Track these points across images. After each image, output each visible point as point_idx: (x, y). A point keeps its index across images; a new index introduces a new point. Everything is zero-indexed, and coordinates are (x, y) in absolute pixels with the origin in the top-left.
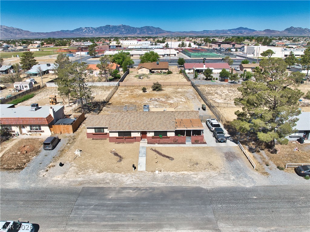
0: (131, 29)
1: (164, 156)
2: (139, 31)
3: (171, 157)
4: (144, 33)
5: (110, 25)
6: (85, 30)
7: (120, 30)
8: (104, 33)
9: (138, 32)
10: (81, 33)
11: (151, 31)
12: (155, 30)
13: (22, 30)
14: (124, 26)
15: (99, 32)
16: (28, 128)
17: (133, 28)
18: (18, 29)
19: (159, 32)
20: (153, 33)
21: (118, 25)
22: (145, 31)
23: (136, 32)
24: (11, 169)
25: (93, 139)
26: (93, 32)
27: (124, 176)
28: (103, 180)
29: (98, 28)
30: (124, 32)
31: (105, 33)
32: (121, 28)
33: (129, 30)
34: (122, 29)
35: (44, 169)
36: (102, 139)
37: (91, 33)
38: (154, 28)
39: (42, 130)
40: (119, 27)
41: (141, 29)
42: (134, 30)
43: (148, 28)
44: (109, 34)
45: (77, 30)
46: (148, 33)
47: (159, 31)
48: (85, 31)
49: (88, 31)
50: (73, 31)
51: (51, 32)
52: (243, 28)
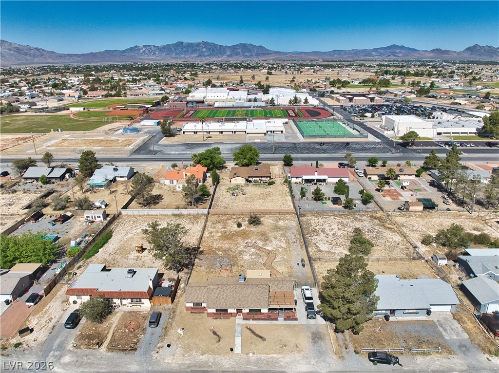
0: (216, 48)
1: (258, 336)
2: (230, 52)
3: (264, 338)
4: (237, 54)
5: (182, 42)
6: (144, 49)
7: (199, 50)
8: (174, 55)
9: (228, 53)
10: (138, 54)
11: (250, 51)
12: (255, 49)
13: (43, 50)
14: (206, 44)
15: (165, 53)
16: (129, 300)
17: (220, 46)
18: (37, 49)
19: (262, 54)
20: (252, 55)
21: (196, 42)
22: (239, 51)
23: (224, 53)
24: (126, 350)
25: (191, 312)
26: (157, 53)
27: (223, 358)
28: (206, 363)
29: (164, 47)
30: (206, 54)
31: (176, 55)
32: (201, 46)
33: (213, 50)
34: (203, 48)
35: (155, 350)
36: (200, 313)
37: (153, 54)
38: (254, 46)
39: (142, 302)
40: (198, 45)
41: (234, 48)
42: (222, 50)
43: (244, 47)
44: (182, 56)
45: (131, 49)
46: (243, 55)
47: (262, 51)
48: (144, 52)
49: (147, 51)
50: (124, 52)
51: (89, 52)
52: (397, 47)
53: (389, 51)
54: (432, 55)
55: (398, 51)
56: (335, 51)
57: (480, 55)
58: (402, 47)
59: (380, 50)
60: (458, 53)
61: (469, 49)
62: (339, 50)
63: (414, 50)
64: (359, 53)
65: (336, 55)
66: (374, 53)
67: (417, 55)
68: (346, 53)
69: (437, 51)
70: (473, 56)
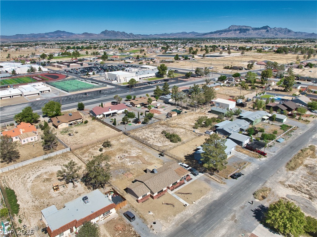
16: (102, 216)
25: (142, 202)
35: (150, 230)
36: (147, 200)
39: (110, 212)
53: (56, 34)
54: (83, 36)
55: (62, 34)
56: (18, 35)
57: (110, 36)
58: (64, 32)
59: (50, 34)
60: (98, 35)
61: (103, 32)
62: (20, 35)
63: (72, 34)
64: (36, 36)
65: (19, 38)
66: (46, 36)
67: (75, 37)
68: (27, 36)
69: (85, 34)
70: (106, 36)
